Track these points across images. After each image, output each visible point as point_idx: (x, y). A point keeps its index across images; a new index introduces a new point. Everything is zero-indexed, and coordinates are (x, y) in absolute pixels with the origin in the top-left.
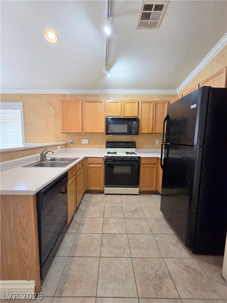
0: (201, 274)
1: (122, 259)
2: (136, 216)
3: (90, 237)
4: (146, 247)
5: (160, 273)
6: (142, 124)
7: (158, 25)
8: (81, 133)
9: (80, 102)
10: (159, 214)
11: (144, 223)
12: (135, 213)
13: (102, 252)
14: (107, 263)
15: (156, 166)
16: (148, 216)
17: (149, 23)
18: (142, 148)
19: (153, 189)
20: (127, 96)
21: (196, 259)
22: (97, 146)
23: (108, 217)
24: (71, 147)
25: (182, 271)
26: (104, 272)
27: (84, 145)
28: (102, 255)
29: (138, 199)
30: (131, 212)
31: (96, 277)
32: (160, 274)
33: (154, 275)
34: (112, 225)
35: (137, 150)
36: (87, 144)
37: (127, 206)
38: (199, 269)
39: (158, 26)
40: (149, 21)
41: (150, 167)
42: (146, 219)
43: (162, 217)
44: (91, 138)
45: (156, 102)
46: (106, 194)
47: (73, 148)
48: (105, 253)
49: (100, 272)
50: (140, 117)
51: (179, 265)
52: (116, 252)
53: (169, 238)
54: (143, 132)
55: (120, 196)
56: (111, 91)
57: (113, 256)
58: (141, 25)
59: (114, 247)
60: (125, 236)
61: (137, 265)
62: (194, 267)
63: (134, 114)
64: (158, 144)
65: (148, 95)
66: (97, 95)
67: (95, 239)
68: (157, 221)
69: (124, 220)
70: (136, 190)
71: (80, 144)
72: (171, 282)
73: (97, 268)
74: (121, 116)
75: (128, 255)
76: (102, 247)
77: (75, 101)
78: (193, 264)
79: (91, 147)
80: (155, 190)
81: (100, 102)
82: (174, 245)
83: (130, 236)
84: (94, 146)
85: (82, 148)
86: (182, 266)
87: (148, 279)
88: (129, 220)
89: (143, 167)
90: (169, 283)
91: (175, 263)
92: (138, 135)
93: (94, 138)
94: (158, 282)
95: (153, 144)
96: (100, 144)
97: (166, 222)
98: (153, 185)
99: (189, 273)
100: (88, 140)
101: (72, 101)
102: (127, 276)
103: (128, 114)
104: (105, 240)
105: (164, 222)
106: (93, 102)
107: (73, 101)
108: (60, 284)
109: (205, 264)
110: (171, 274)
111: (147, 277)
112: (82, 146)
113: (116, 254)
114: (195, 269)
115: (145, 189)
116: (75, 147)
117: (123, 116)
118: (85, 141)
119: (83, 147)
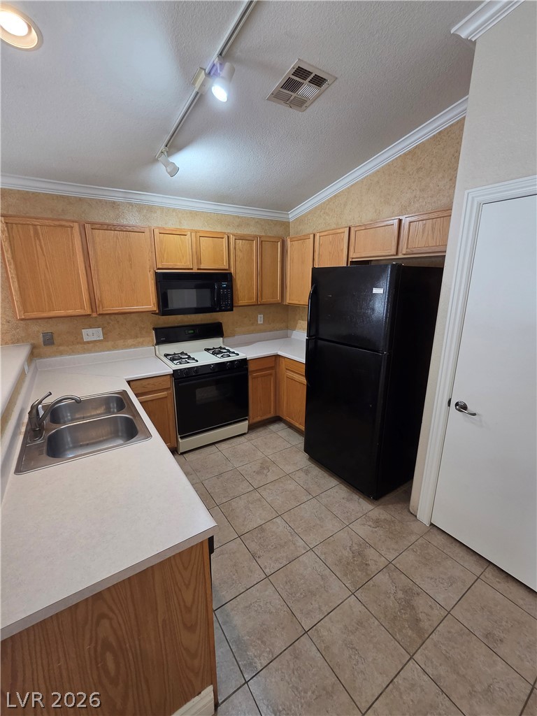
0: (393, 522)
1: (301, 558)
2: (271, 477)
3: (223, 554)
4: (318, 522)
5: (355, 547)
6: (238, 286)
7: (305, 105)
8: (90, 315)
9: (76, 225)
10: (302, 459)
11: (291, 486)
12: (265, 472)
13: (266, 568)
14: (285, 579)
15: (273, 371)
16: (289, 469)
17: (292, 98)
18: (233, 335)
19: (272, 415)
20: (194, 214)
21: (380, 505)
22: (130, 342)
23: (224, 500)
24: (50, 356)
25: (376, 529)
26: (291, 594)
27: (91, 345)
28: (268, 571)
29: (252, 442)
30: (258, 473)
31: (286, 608)
32: (357, 548)
33: (351, 555)
34: (244, 512)
35: (225, 339)
36: (100, 341)
37: (241, 464)
38: (388, 517)
39: (304, 107)
40: (294, 95)
41: (264, 376)
42: (288, 476)
43: (309, 463)
44: (109, 323)
45: (262, 239)
46: (182, 454)
47: (55, 356)
48: (271, 567)
49: (284, 598)
50: (232, 271)
51: (368, 523)
52: (285, 554)
53: (337, 492)
54: (241, 303)
55: (213, 448)
56: (154, 199)
57: (285, 563)
58: (276, 96)
59: (276, 548)
60: (278, 520)
61: (325, 554)
62: (382, 517)
63: (221, 265)
64: (262, 322)
65: (238, 217)
66: (114, 203)
67: (234, 553)
68: (307, 472)
69: (258, 494)
70: (243, 426)
71: (78, 343)
72: (372, 551)
73: (277, 596)
74: (192, 269)
75: (305, 548)
76: (257, 559)
77: (57, 223)
78: (380, 514)
79: (115, 348)
80: (274, 415)
81: (138, 230)
82: (348, 500)
83: (286, 516)
84: (120, 342)
85: (84, 353)
86: (371, 523)
87: (348, 564)
88: (265, 489)
89: (253, 378)
90: (370, 553)
91: (364, 525)
92: (232, 310)
93: (118, 322)
94: (360, 560)
95: (253, 324)
96: (137, 337)
97: (319, 470)
98: (270, 408)
99: (382, 527)
100: (102, 329)
101: (47, 222)
102: (323, 578)
103: (208, 264)
104: (253, 546)
105: (316, 471)
106: (117, 229)
107: (51, 223)
108: (238, 659)
109: (390, 506)
110: (367, 540)
111: (346, 563)
112: (86, 346)
113: (287, 557)
114: (385, 519)
115: (258, 419)
116: (61, 353)
117: (198, 269)
118: (92, 334)
119: (89, 351)
